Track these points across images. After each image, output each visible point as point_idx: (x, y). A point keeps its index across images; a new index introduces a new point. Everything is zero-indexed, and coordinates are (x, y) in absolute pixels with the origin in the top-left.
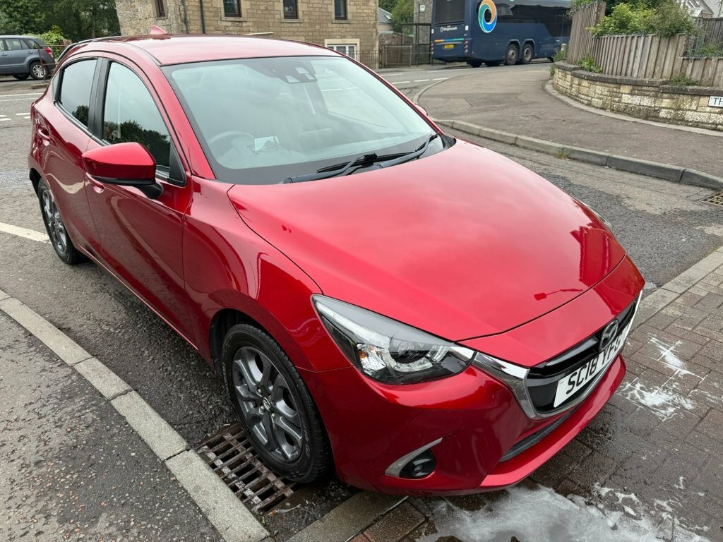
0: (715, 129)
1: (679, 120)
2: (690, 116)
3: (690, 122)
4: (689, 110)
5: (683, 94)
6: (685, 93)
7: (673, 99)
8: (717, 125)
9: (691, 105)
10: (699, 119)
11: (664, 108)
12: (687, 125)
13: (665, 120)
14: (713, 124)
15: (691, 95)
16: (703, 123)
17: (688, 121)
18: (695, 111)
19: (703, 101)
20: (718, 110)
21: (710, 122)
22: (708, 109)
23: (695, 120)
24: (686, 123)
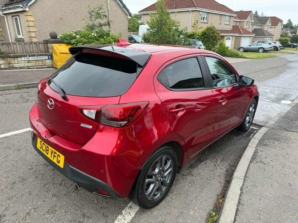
0: (29, 68)
1: (12, 68)
2: (15, 65)
3: (17, 68)
4: (15, 63)
5: (9, 58)
6: (10, 57)
7: (4, 60)
8: (28, 67)
9: (15, 62)
10: (21, 66)
11: (2, 64)
12: (17, 69)
13: (5, 69)
14: (27, 67)
15: (13, 58)
16: (23, 67)
17: (16, 67)
18: (17, 63)
19: (19, 59)
20: (27, 62)
21: (26, 66)
22: (23, 62)
23: (19, 67)
24: (16, 68)
